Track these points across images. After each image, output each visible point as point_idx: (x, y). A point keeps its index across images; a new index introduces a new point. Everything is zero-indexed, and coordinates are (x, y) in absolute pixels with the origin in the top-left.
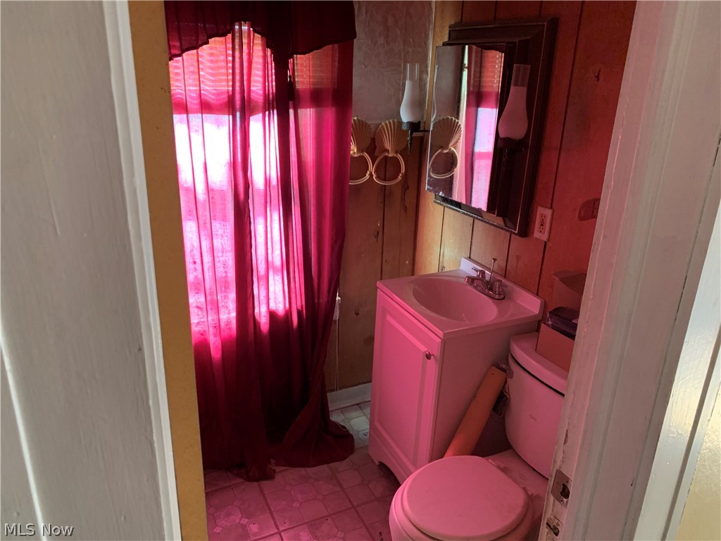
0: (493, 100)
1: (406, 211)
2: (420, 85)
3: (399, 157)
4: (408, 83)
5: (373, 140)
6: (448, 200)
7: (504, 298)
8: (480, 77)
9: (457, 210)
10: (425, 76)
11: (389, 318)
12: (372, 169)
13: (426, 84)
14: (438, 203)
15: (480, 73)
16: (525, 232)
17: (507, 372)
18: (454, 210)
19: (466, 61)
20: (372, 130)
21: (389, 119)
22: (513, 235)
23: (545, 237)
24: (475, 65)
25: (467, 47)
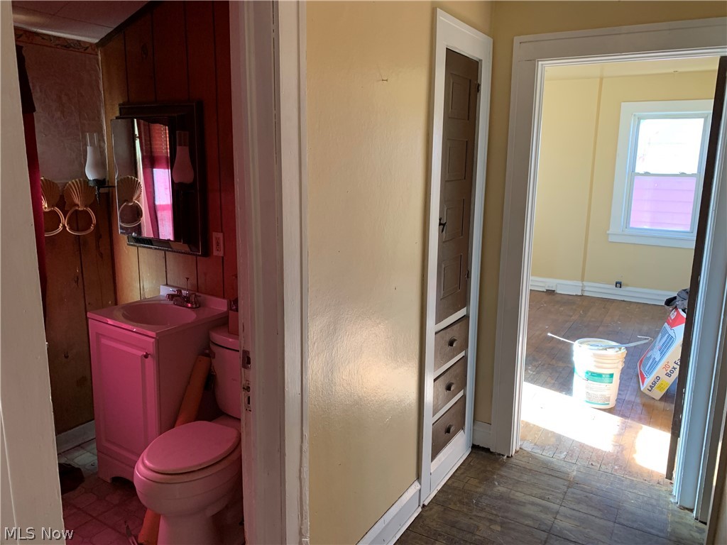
0: (164, 162)
1: (102, 257)
2: (99, 151)
3: (89, 210)
4: (89, 149)
5: (62, 197)
6: (140, 241)
7: (200, 306)
8: (151, 144)
9: (149, 248)
10: (102, 144)
11: (104, 341)
12: (64, 221)
13: (104, 150)
14: (132, 245)
15: (150, 141)
16: (207, 253)
17: (210, 355)
18: (147, 247)
19: (137, 132)
20: (60, 188)
21: (75, 179)
22: (198, 258)
23: (221, 254)
24: (145, 135)
25: (135, 120)
